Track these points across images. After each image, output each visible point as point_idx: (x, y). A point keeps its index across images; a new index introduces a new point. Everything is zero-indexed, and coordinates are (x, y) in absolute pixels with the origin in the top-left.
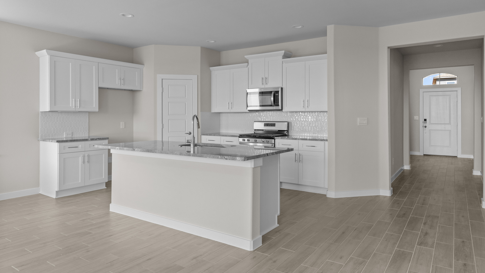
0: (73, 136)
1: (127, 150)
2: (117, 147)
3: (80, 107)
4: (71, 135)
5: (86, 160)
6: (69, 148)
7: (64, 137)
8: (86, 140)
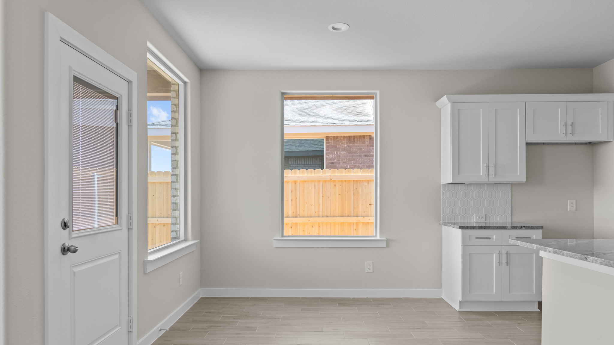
0: (488, 221)
1: (570, 257)
2: (549, 248)
3: (495, 175)
4: (484, 219)
5: (504, 261)
6: (476, 238)
7: (474, 220)
8: (504, 228)
